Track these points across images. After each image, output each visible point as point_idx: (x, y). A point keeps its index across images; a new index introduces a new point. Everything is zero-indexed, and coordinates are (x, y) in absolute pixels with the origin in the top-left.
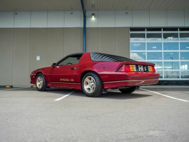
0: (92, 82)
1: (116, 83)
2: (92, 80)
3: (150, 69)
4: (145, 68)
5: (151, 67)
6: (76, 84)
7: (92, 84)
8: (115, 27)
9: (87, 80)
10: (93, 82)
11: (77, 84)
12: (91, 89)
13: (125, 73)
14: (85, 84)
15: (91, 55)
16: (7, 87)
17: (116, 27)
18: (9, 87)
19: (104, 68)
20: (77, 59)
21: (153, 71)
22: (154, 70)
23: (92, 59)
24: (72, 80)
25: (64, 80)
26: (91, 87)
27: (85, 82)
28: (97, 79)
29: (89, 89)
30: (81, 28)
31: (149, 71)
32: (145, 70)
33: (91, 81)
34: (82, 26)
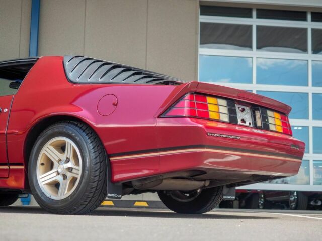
0: (68, 160)
1: (159, 157)
2: (69, 153)
3: (275, 121)
4: (258, 114)
5: (277, 116)
6: (7, 167)
7: (70, 165)
9: (49, 150)
10: (72, 159)
11: (9, 170)
12: (65, 185)
13: (190, 123)
14: (39, 169)
15: (67, 64)
19: (114, 105)
20: (11, 84)
21: (284, 129)
22: (287, 129)
23: (71, 76)
26: (65, 177)
27: (40, 160)
28: (89, 146)
29: (56, 185)
31: (272, 127)
32: (259, 123)
33: (63, 157)
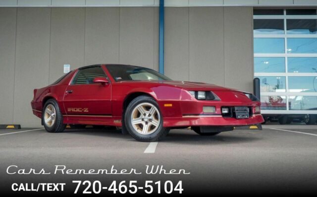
8: (224, 7)
16: (8, 127)
17: (224, 5)
18: (13, 127)
30: (154, 7)
34: (157, 4)
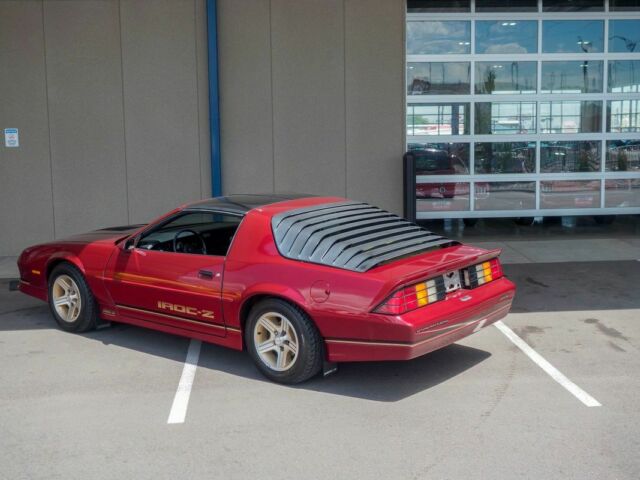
0: (284, 333)
2: (284, 327)
3: (484, 273)
4: (466, 274)
6: (223, 328)
7: (286, 338)
9: (265, 322)
10: (288, 333)
11: (226, 331)
12: (283, 356)
14: (257, 338)
15: (275, 231)
19: (326, 292)
21: (493, 276)
22: (496, 273)
23: (281, 248)
24: (208, 314)
25: (173, 308)
26: (282, 348)
29: (274, 354)
31: (481, 282)
33: (279, 329)
